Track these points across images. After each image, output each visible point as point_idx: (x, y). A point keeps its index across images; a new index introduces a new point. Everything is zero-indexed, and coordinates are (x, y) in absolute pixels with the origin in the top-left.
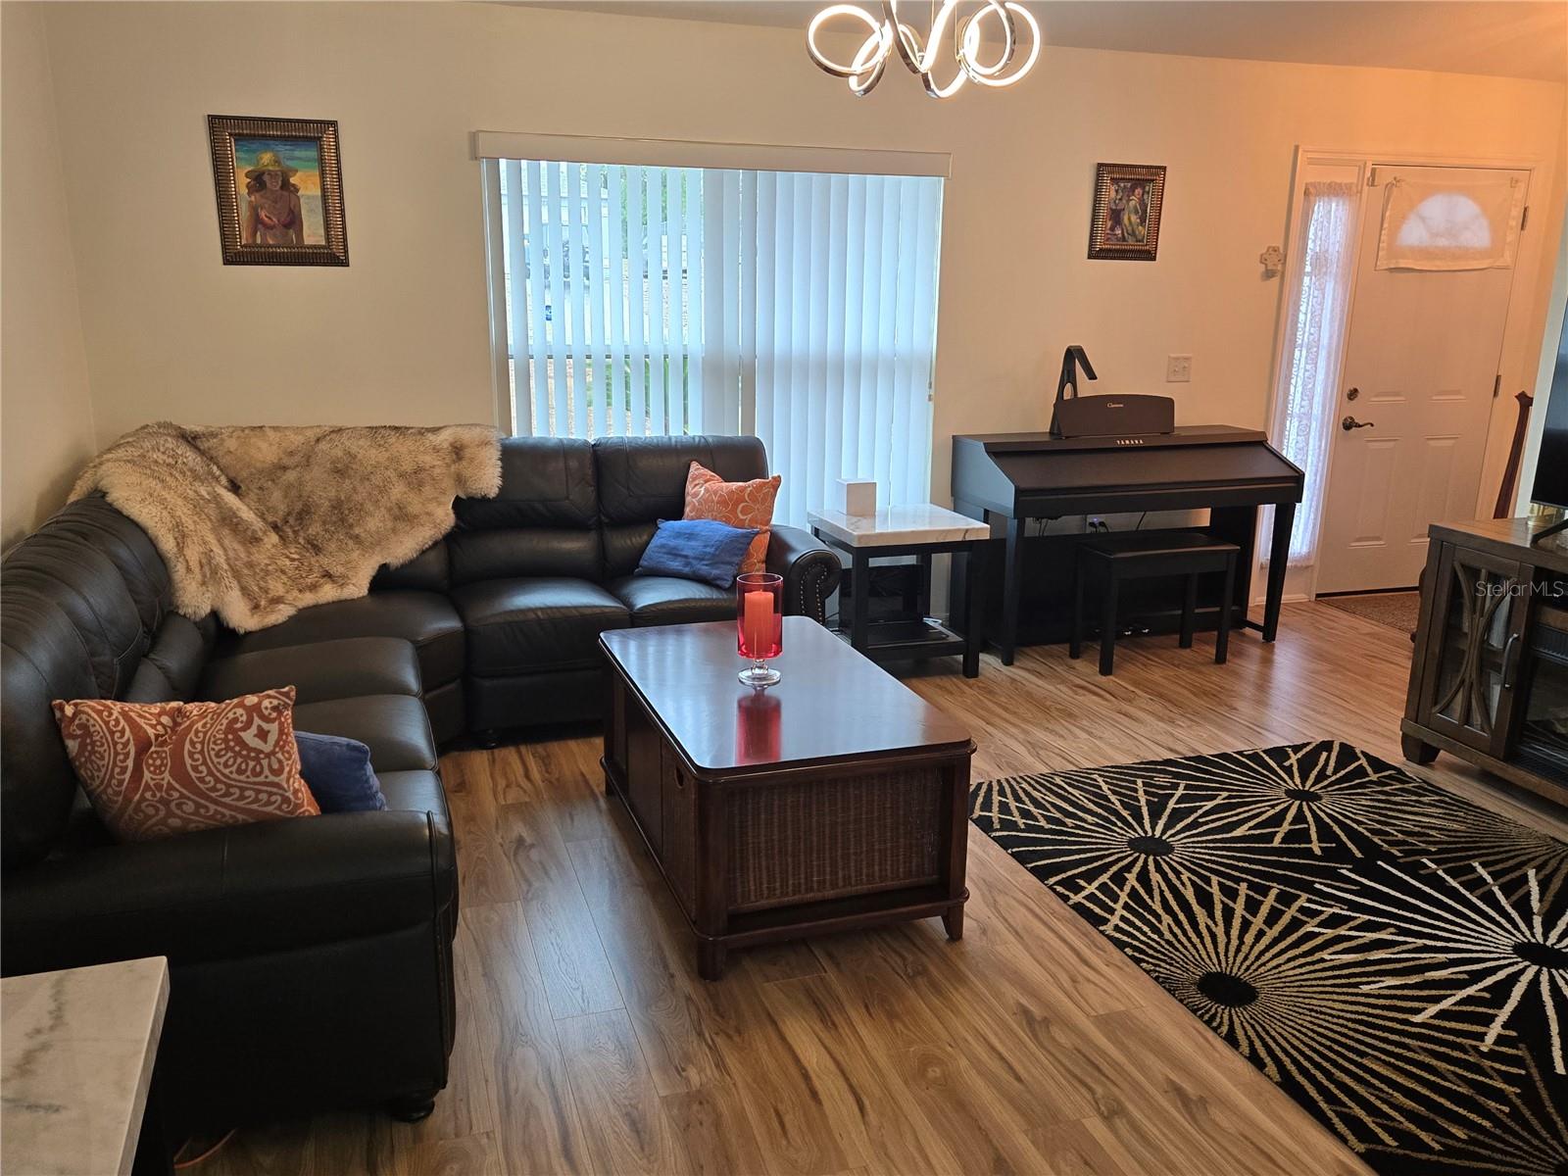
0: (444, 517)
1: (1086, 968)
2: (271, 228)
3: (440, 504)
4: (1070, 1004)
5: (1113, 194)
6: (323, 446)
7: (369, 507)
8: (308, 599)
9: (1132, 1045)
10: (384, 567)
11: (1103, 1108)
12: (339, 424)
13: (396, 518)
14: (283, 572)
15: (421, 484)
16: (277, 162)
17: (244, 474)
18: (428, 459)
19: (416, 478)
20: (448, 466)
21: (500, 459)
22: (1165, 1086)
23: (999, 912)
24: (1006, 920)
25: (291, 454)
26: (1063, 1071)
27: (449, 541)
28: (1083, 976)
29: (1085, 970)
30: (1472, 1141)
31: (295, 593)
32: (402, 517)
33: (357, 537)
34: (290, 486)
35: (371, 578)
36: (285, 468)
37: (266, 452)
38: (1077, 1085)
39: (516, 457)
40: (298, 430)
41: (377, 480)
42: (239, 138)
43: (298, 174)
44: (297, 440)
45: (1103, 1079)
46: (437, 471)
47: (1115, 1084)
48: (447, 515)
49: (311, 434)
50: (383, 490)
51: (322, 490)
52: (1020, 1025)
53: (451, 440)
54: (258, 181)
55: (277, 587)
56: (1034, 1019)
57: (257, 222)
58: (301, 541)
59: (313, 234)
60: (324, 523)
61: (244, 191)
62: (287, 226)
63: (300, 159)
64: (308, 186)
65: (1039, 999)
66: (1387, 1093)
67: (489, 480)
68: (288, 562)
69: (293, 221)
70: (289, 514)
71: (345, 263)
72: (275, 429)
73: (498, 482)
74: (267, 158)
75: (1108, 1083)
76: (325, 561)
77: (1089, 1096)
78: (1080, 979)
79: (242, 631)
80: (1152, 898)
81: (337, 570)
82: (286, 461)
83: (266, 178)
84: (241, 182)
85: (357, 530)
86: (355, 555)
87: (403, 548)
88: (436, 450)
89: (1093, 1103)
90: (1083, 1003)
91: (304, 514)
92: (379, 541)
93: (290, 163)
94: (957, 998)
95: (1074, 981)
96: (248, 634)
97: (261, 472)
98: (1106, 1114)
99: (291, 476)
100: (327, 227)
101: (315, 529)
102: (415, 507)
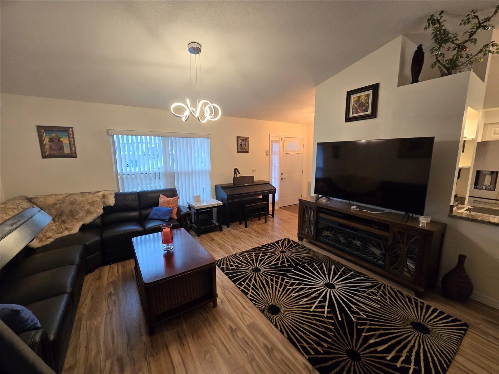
0: (100, 211)
1: (244, 309)
2: (55, 150)
3: (99, 208)
4: (241, 322)
6: (68, 198)
7: (79, 211)
8: (60, 235)
9: (255, 333)
10: (83, 225)
11: (250, 359)
12: (73, 192)
13: (87, 213)
14: (53, 230)
15: (94, 205)
16: (56, 136)
17: (44, 206)
18: (96, 199)
19: (93, 204)
20: (101, 200)
21: (114, 197)
22: (263, 346)
23: (225, 295)
24: (227, 298)
25: (58, 201)
26: (239, 347)
27: (102, 216)
28: (244, 312)
29: (244, 310)
30: (329, 348)
31: (56, 235)
32: (89, 212)
33: (76, 218)
34: (58, 208)
35: (79, 228)
36: (56, 204)
37: (51, 201)
38: (243, 352)
39: (118, 196)
40: (62, 195)
41: (82, 205)
42: (45, 131)
43: (63, 138)
44: (60, 197)
45: (249, 347)
46: (98, 201)
47: (252, 349)
48: (101, 211)
49: (64, 196)
50: (83, 207)
51: (66, 208)
52: (229, 332)
53: (102, 194)
54: (51, 140)
55: (49, 234)
56: (233, 329)
57: (51, 149)
58: (60, 221)
59: (67, 151)
60: (67, 216)
61: (48, 142)
62: (60, 150)
63: (62, 135)
64: (65, 141)
65: (234, 323)
66: (309, 336)
67: (111, 202)
68: (55, 227)
69: (62, 148)
70: (57, 215)
71: (76, 157)
72: (55, 195)
73: (114, 202)
74: (54, 135)
75: (251, 349)
76: (66, 225)
77: (246, 355)
78: (243, 313)
79: (35, 248)
80: (257, 285)
81: (69, 227)
82: (57, 202)
83: (54, 139)
84: (46, 140)
85: (76, 217)
86: (75, 223)
87: (89, 219)
88: (98, 196)
89: (247, 357)
90: (244, 322)
91: (61, 215)
92: (82, 219)
93: (60, 136)
94: (215, 327)
95: (242, 314)
96: (37, 248)
97: (49, 206)
98: (250, 361)
99: (58, 206)
100: (71, 149)
101: (64, 218)
102: (92, 209)
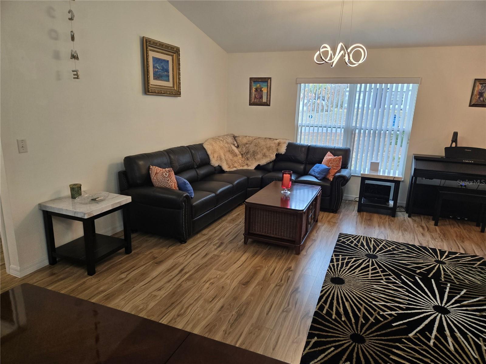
0: (273, 157)
2: (257, 98)
3: (272, 154)
5: (480, 87)
6: (255, 140)
7: (259, 153)
8: (241, 168)
10: (259, 165)
12: (260, 137)
13: (263, 156)
14: (239, 162)
15: (270, 150)
16: (260, 86)
17: (240, 144)
18: (272, 145)
19: (269, 149)
20: (276, 147)
21: (287, 146)
25: (249, 141)
26: (281, 277)
27: (274, 162)
31: (239, 166)
32: (264, 155)
33: (255, 158)
34: (247, 147)
35: (255, 167)
36: (247, 144)
37: (245, 141)
38: (280, 280)
39: (291, 146)
40: (252, 137)
41: (262, 148)
42: (254, 82)
43: (263, 88)
44: (251, 139)
46: (274, 147)
48: (273, 156)
49: (254, 138)
50: (262, 150)
51: (252, 148)
53: (278, 142)
54: (256, 90)
55: (236, 165)
56: (290, 269)
57: (255, 97)
58: (246, 158)
59: (264, 100)
60: (250, 155)
61: (254, 92)
62: (260, 98)
63: (264, 85)
64: (265, 90)
65: (296, 268)
67: (283, 150)
68: (241, 161)
69: (261, 97)
70: (245, 152)
71: (269, 105)
72: (249, 137)
73: (285, 151)
74: (258, 85)
76: (248, 162)
79: (225, 171)
81: (249, 164)
82: (248, 143)
83: (258, 89)
84: (254, 90)
85: (256, 157)
86: (254, 162)
87: (263, 162)
88: (275, 143)
89: (278, 283)
90: (303, 271)
91: (247, 153)
92: (259, 160)
93: (262, 86)
95: (308, 268)
96: (226, 171)
97: (243, 144)
99: (247, 145)
100: (267, 98)
101: (249, 156)
102: (267, 154)
